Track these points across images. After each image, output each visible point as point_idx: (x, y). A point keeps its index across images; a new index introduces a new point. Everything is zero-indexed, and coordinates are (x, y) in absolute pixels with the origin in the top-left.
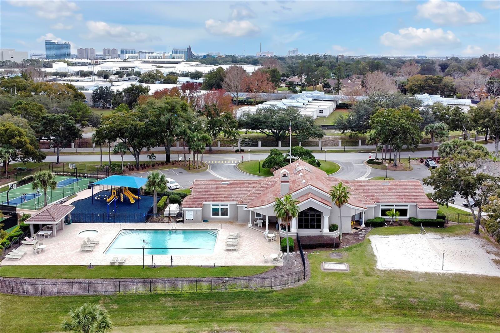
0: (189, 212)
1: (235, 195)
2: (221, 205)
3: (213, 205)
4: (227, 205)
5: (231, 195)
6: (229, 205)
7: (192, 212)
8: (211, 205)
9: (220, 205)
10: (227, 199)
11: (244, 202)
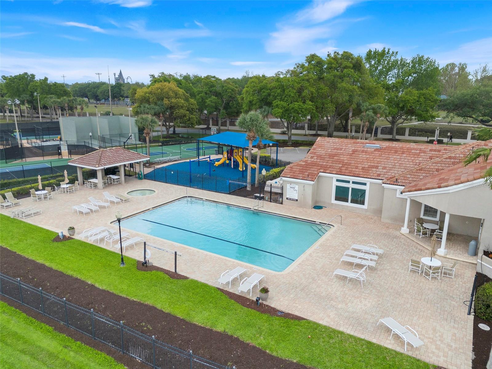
0: (292, 186)
1: (384, 168)
2: (353, 183)
3: (338, 180)
4: (365, 184)
5: (377, 167)
6: (368, 184)
7: (297, 187)
8: (334, 180)
9: (351, 182)
10: (366, 172)
11: (399, 181)
